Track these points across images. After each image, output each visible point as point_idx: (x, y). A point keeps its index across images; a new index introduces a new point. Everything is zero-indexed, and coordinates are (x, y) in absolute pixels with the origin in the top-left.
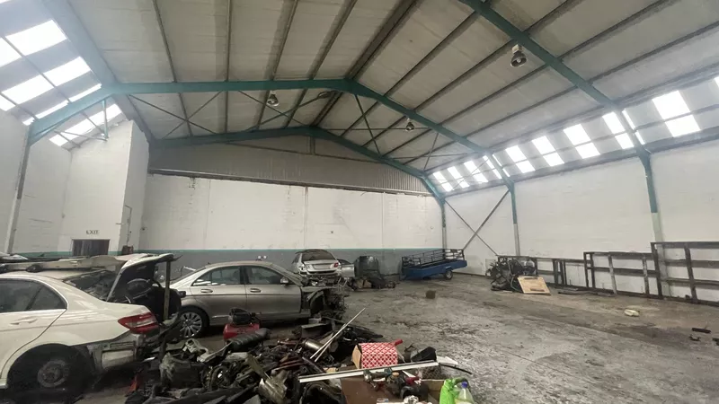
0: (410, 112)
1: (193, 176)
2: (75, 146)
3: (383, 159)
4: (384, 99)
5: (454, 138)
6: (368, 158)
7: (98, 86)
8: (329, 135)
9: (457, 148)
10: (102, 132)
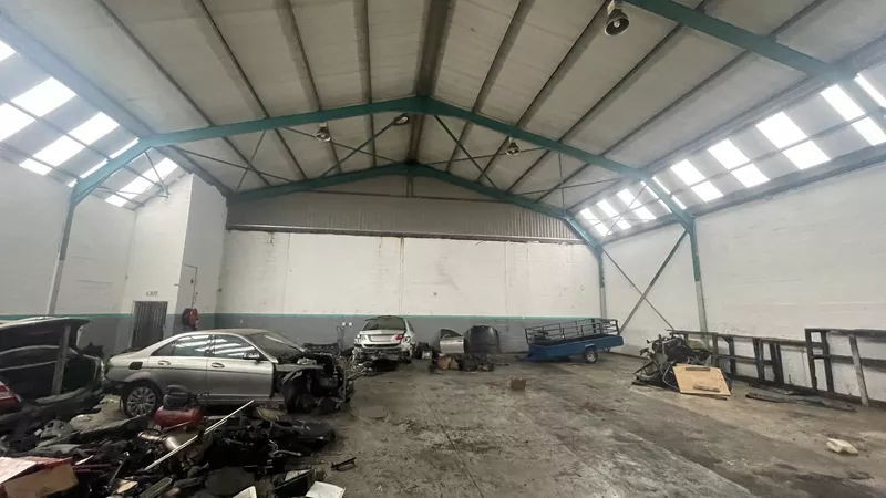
0: (514, 130)
1: (271, 231)
2: (138, 204)
3: (505, 196)
4: (473, 116)
5: (587, 159)
6: (487, 198)
7: (136, 141)
8: (430, 171)
9: (599, 174)
10: (162, 188)
